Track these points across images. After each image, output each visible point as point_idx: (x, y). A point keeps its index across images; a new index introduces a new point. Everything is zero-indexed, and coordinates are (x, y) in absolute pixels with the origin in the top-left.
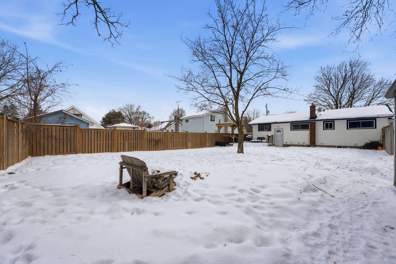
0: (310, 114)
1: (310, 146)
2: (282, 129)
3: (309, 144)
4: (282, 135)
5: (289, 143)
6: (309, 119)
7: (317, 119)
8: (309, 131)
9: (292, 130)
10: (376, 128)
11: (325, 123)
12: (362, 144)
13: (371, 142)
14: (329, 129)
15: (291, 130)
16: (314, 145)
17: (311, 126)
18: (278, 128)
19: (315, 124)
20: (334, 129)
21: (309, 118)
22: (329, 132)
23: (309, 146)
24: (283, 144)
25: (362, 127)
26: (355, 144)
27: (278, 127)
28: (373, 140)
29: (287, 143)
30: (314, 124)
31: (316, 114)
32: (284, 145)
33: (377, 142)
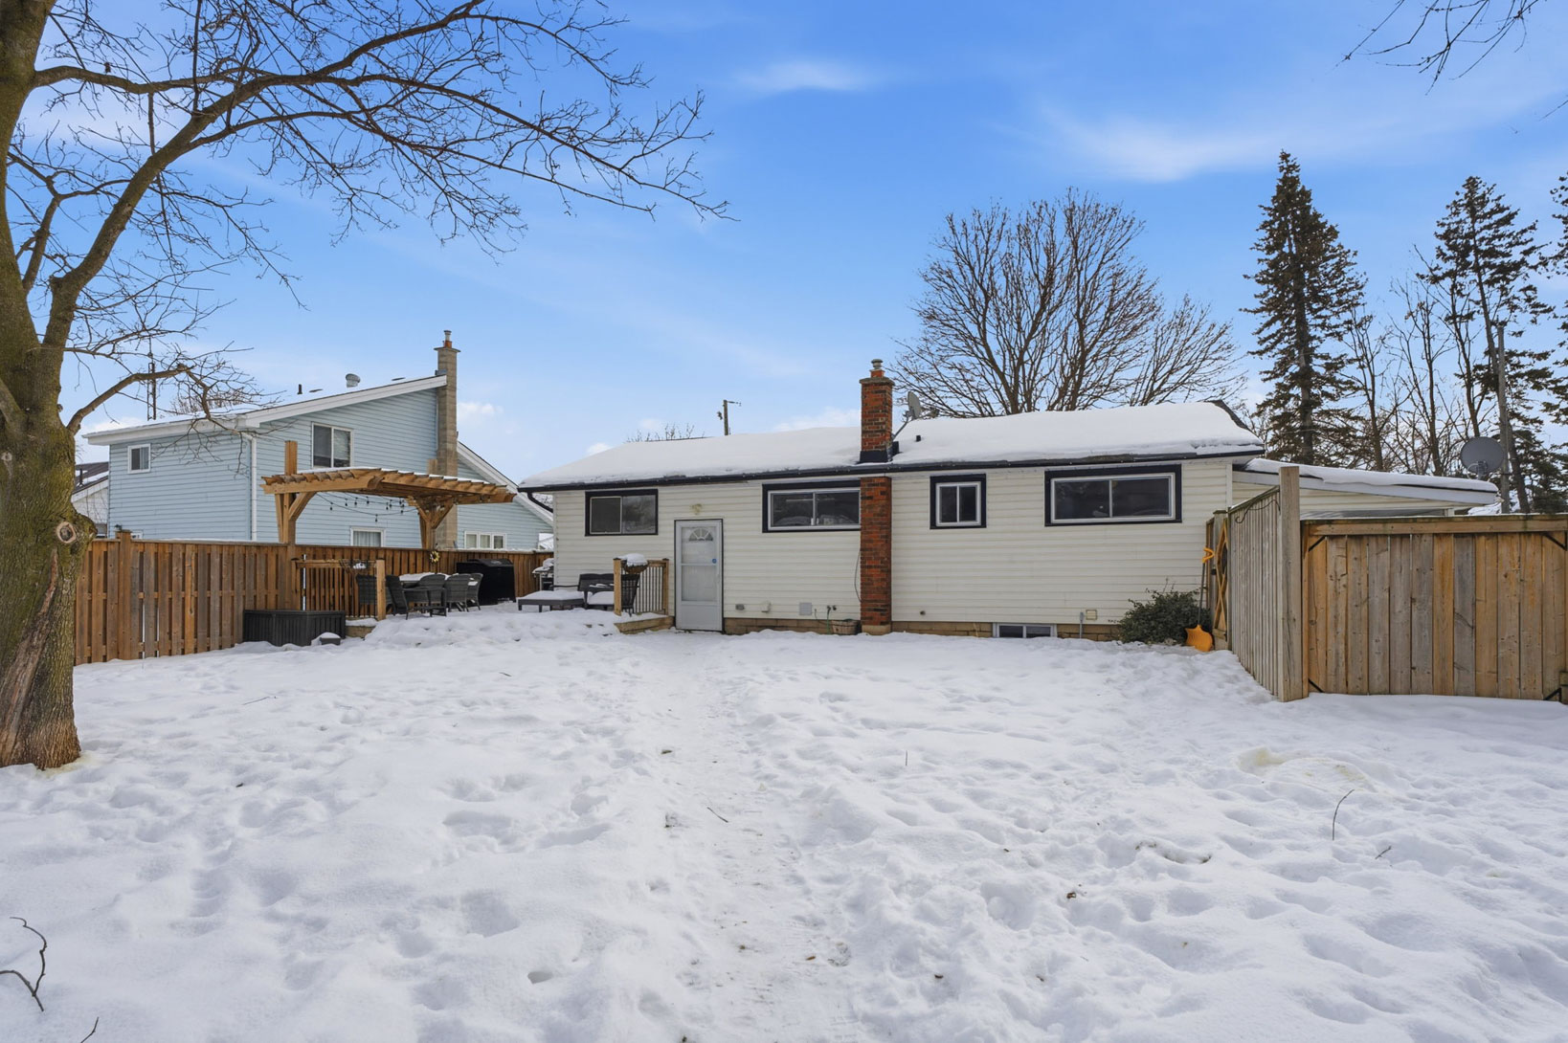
0: (864, 432)
1: (864, 627)
2: (718, 524)
3: (856, 614)
4: (714, 561)
5: (753, 612)
6: (858, 459)
7: (898, 460)
8: (859, 533)
9: (770, 528)
10: (1178, 519)
11: (939, 486)
12: (1114, 612)
13: (1160, 600)
14: (959, 523)
15: (765, 530)
16: (882, 623)
17: (868, 502)
18: (691, 515)
19: (887, 494)
20: (983, 525)
21: (857, 456)
22: (959, 539)
23: (857, 629)
24: (724, 620)
25: (1115, 514)
26: (1082, 614)
27: (697, 507)
28: (1168, 590)
29: (747, 608)
30: (882, 493)
31: (894, 432)
32: (728, 623)
33: (1186, 598)
